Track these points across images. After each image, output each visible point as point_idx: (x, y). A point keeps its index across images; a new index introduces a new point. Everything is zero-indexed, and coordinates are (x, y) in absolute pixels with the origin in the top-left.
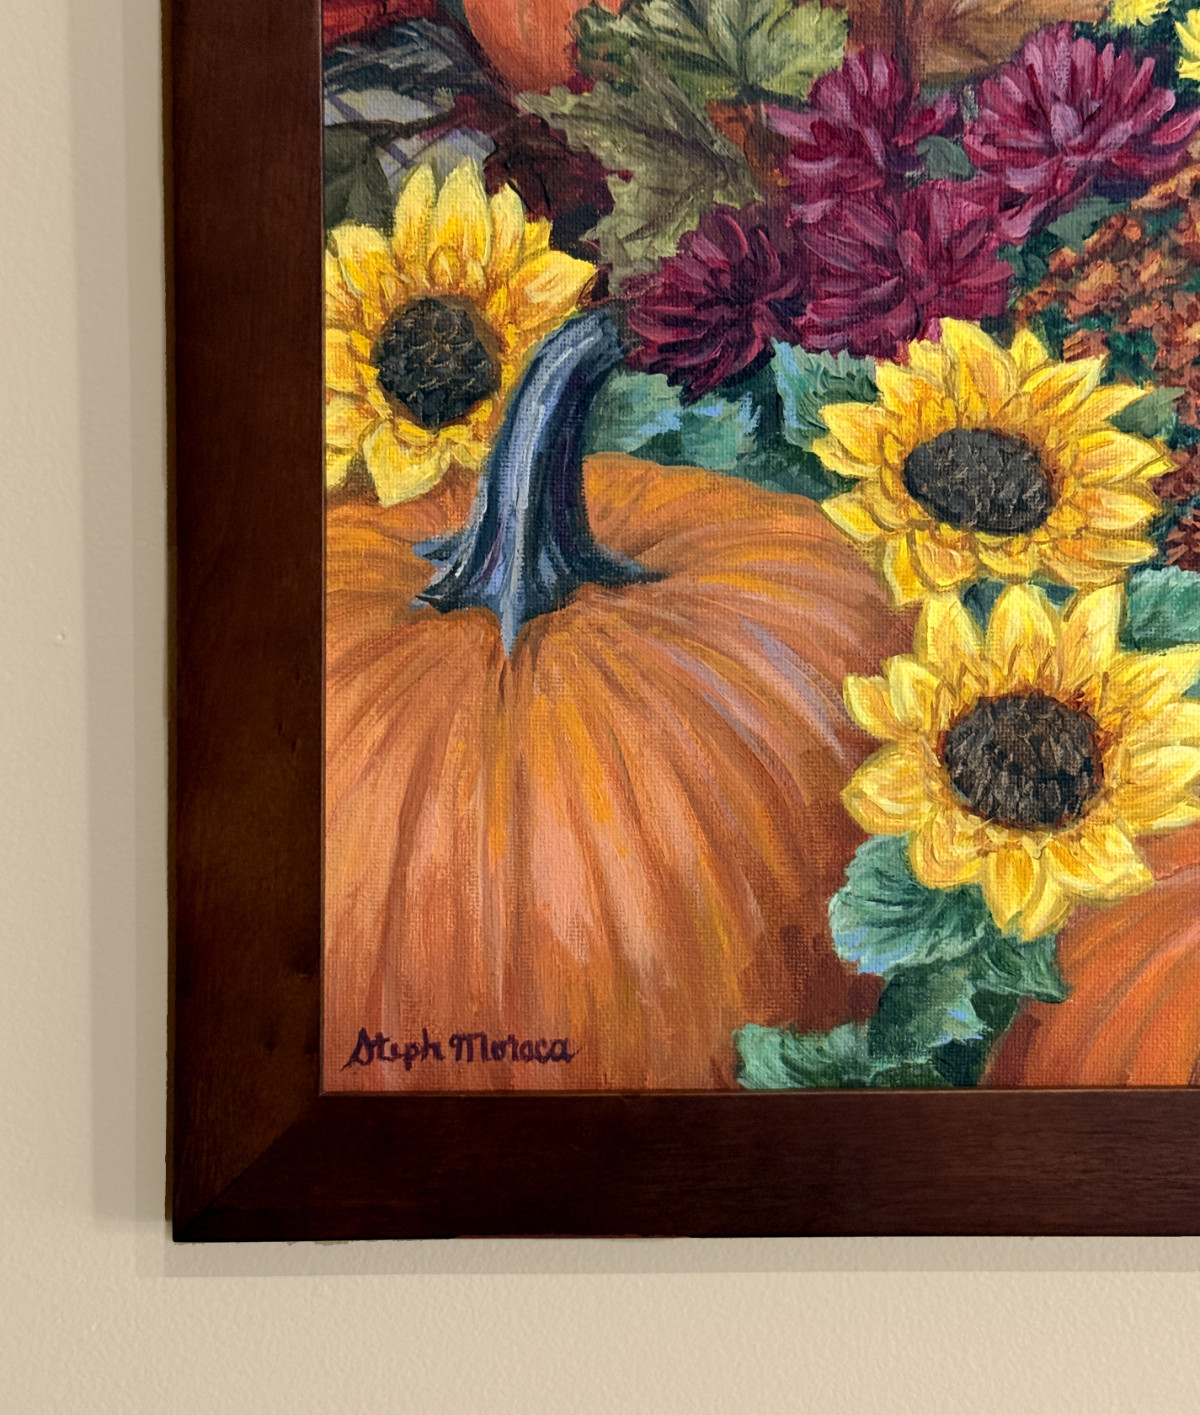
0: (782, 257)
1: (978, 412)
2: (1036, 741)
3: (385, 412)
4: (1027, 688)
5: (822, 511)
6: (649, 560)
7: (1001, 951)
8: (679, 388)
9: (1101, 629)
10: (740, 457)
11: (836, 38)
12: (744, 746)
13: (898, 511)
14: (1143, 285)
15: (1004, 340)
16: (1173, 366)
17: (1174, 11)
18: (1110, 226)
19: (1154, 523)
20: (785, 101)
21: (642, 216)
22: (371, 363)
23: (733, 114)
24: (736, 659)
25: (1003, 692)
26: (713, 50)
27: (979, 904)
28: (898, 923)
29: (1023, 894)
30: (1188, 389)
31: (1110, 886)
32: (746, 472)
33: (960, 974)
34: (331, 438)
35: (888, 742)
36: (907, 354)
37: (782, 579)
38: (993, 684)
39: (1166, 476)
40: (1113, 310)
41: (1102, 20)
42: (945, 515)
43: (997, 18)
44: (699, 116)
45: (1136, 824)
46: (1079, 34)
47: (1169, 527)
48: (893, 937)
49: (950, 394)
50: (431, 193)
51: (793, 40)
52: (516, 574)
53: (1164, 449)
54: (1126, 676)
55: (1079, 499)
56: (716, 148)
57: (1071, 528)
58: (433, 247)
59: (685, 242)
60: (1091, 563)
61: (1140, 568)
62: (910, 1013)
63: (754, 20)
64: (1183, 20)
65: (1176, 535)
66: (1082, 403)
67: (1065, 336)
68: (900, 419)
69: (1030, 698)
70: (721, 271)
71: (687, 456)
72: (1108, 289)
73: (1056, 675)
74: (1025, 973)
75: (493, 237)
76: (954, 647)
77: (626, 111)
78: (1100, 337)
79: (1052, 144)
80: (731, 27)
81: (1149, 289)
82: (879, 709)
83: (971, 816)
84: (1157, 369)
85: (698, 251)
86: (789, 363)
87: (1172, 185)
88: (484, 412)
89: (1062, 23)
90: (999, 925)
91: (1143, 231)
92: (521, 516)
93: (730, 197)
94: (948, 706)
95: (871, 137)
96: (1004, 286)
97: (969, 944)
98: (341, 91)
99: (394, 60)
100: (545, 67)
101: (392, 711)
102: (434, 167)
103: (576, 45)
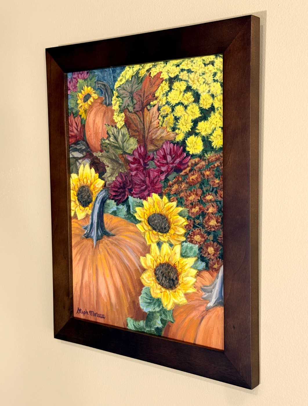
0: (129, 181)
1: (158, 210)
2: (169, 272)
3: (78, 204)
4: (167, 262)
5: (136, 226)
6: (113, 232)
7: (164, 311)
8: (116, 203)
9: (178, 253)
10: (125, 215)
11: (136, 143)
12: (126, 267)
13: (147, 227)
14: (182, 189)
15: (162, 198)
16: (187, 204)
17: (185, 138)
18: (177, 178)
19: (185, 233)
20: (129, 154)
21: (110, 173)
22: (76, 196)
23: (122, 156)
24: (125, 251)
25: (163, 262)
26: (119, 145)
27: (161, 302)
28: (149, 303)
29: (167, 301)
30: (190, 209)
31: (180, 302)
32: (125, 218)
33: (158, 314)
34: (72, 208)
35: (147, 269)
36: (147, 199)
37: (131, 238)
38: (162, 261)
39: (187, 225)
40: (178, 193)
41: (174, 140)
42: (154, 229)
43: (159, 140)
44: (117, 156)
45: (184, 291)
46: (171, 142)
47: (188, 235)
48: (148, 305)
49: (154, 207)
50: (83, 168)
51: (130, 144)
52: (95, 233)
53: (186, 219)
54: (182, 262)
55: (174, 228)
56: (120, 162)
57: (173, 233)
58: (84, 177)
59: (116, 178)
60: (175, 240)
61: (183, 242)
62: (151, 320)
63: (124, 140)
64: (187, 140)
65: (189, 236)
66: (174, 210)
67: (171, 197)
68: (147, 211)
69: (167, 264)
70: (121, 183)
71: (117, 215)
72: (177, 189)
73: (171, 260)
74: (168, 316)
75: (91, 176)
76: (156, 253)
77: (108, 155)
78: (176, 198)
79: (167, 162)
80: (121, 141)
81: (183, 190)
82: (146, 264)
83: (159, 285)
84: (185, 205)
85: (118, 179)
86: (131, 199)
87: (186, 171)
88: (91, 205)
89: (168, 140)
90: (164, 306)
91: (182, 178)
92: (96, 223)
93: (122, 170)
94: (155, 264)
95: (141, 160)
96: (161, 188)
97: (159, 309)
98: (72, 152)
99: (78, 147)
100: (97, 148)
101: (80, 254)
102: (83, 164)
103: (101, 145)
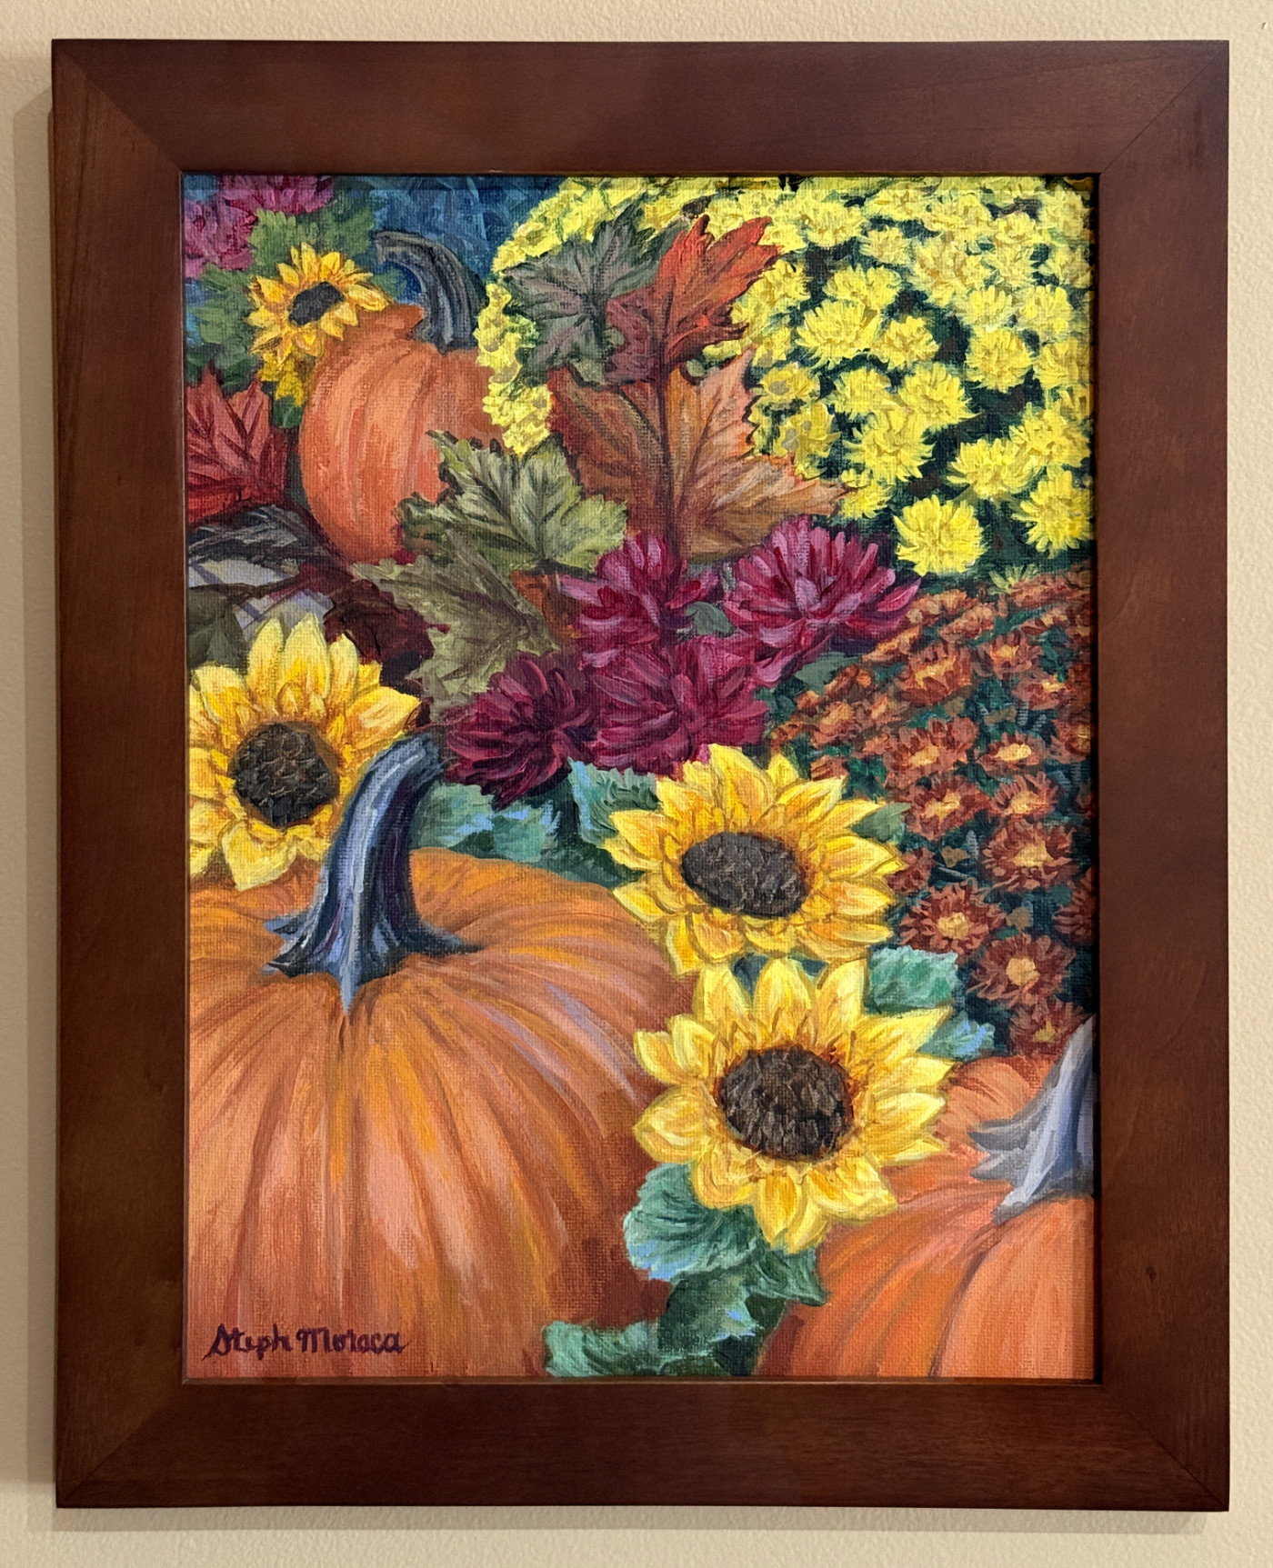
0: (576, 693)
1: (742, 820)
2: (797, 1087)
3: (240, 814)
4: (788, 1043)
5: (613, 897)
6: (467, 935)
7: (770, 1262)
8: (491, 797)
9: (849, 996)
10: (543, 852)
11: (617, 524)
12: (550, 1088)
13: (678, 897)
14: (874, 721)
15: (763, 764)
16: (901, 786)
17: (892, 507)
18: (845, 675)
19: (890, 911)
20: (576, 573)
21: (456, 661)
22: (228, 775)
23: (533, 581)
24: (542, 1016)
25: (769, 1046)
26: (515, 531)
27: (751, 1222)
28: (684, 1237)
29: (788, 1214)
30: (914, 804)
31: (861, 1208)
32: (548, 864)
33: (736, 1281)
34: (195, 835)
35: (673, 1086)
36: (682, 773)
37: (581, 951)
38: (760, 1039)
39: (898, 873)
40: (850, 740)
41: (835, 514)
42: (717, 901)
43: (749, 511)
44: (504, 582)
45: (882, 1157)
46: (816, 524)
47: (902, 914)
48: (678, 1248)
49: (719, 805)
50: (280, 641)
51: (581, 525)
52: (353, 945)
53: (896, 851)
54: (871, 1034)
55: (828, 889)
56: (519, 607)
57: (821, 914)
58: (281, 683)
59: (494, 681)
60: (838, 942)
61: (879, 947)
62: (694, 1313)
63: (549, 509)
64: (900, 515)
65: (908, 921)
66: (827, 814)
67: (813, 760)
68: (677, 824)
69: (792, 1051)
70: (526, 704)
71: (498, 851)
72: (846, 724)
73: (812, 1032)
74: (790, 1280)
75: (332, 675)
76: (726, 1009)
77: (444, 579)
78: (840, 761)
79: (796, 609)
80: (530, 514)
81: (879, 724)
82: (665, 1060)
83: (743, 1149)
84: (888, 788)
85: (505, 688)
86: (583, 777)
87: (894, 643)
88: (325, 814)
89: (802, 515)
90: (768, 1239)
91: (873, 679)
92: (357, 898)
93: (532, 647)
94: (722, 1057)
95: (648, 602)
96: (761, 720)
97: (742, 1256)
98: (203, 560)
99: (247, 537)
100: (375, 545)
101: (247, 1059)
102: (282, 621)
103: (401, 527)
